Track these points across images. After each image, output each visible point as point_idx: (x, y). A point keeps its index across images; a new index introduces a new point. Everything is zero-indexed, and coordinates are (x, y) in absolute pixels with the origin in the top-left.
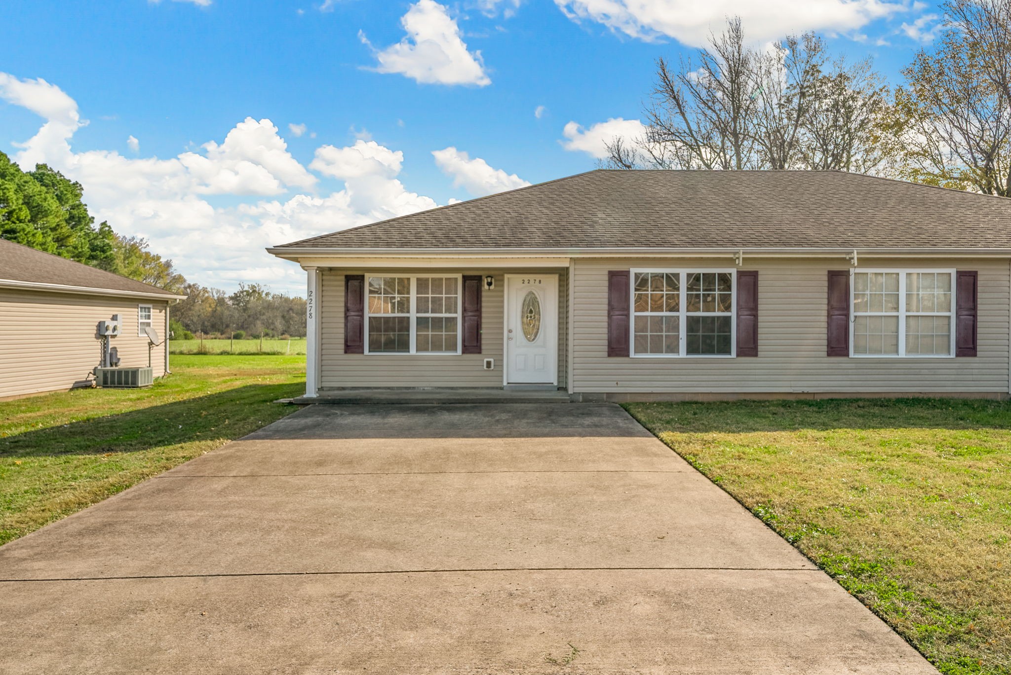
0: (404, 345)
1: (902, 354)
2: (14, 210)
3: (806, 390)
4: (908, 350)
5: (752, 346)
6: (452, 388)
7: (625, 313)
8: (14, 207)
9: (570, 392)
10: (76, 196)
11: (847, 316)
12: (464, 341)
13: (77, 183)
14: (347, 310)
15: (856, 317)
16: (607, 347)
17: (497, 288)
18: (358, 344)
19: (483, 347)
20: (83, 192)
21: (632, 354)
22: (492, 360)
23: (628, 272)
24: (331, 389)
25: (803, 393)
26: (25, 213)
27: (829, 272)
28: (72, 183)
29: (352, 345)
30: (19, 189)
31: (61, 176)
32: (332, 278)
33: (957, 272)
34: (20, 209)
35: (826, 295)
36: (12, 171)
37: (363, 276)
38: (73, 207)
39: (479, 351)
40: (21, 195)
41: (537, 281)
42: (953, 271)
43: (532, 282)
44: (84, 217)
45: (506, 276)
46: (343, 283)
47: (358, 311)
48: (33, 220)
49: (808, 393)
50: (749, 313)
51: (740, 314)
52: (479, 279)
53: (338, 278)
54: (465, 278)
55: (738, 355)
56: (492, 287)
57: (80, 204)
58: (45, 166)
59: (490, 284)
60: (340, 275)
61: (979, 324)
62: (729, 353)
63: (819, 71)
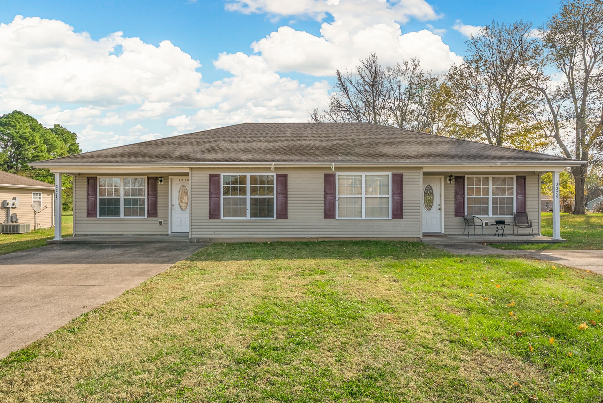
0: (118, 213)
1: (364, 217)
2: (39, 146)
3: (313, 236)
4: (366, 216)
5: (284, 213)
6: (143, 235)
7: (218, 196)
8: (38, 145)
9: (190, 237)
10: (74, 139)
11: (335, 197)
12: (148, 211)
13: (74, 133)
14: (88, 195)
15: (339, 198)
16: (209, 214)
17: (165, 184)
18: (94, 212)
19: (158, 214)
20: (77, 137)
21: (222, 218)
22: (162, 220)
23: (220, 175)
24: (80, 235)
25: (311, 238)
26: (44, 147)
27: (325, 174)
28: (72, 133)
29: (91, 213)
30: (42, 136)
31: (66, 130)
32: (80, 178)
33: (392, 174)
34: (42, 146)
35: (323, 187)
36: (39, 127)
37: (96, 178)
38: (71, 145)
39: (156, 216)
40: (42, 139)
41: (187, 180)
42: (390, 174)
43: (184, 180)
44: (77, 150)
45: (170, 177)
46: (86, 181)
47: (94, 195)
48: (49, 151)
49: (314, 238)
50: (283, 196)
51: (278, 196)
52: (156, 178)
53: (84, 178)
54: (149, 178)
55: (277, 218)
56: (162, 183)
57: (75, 143)
58: (59, 125)
59: (161, 181)
60: (84, 177)
61: (404, 202)
62: (273, 217)
63: (423, 76)
